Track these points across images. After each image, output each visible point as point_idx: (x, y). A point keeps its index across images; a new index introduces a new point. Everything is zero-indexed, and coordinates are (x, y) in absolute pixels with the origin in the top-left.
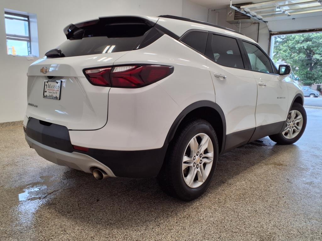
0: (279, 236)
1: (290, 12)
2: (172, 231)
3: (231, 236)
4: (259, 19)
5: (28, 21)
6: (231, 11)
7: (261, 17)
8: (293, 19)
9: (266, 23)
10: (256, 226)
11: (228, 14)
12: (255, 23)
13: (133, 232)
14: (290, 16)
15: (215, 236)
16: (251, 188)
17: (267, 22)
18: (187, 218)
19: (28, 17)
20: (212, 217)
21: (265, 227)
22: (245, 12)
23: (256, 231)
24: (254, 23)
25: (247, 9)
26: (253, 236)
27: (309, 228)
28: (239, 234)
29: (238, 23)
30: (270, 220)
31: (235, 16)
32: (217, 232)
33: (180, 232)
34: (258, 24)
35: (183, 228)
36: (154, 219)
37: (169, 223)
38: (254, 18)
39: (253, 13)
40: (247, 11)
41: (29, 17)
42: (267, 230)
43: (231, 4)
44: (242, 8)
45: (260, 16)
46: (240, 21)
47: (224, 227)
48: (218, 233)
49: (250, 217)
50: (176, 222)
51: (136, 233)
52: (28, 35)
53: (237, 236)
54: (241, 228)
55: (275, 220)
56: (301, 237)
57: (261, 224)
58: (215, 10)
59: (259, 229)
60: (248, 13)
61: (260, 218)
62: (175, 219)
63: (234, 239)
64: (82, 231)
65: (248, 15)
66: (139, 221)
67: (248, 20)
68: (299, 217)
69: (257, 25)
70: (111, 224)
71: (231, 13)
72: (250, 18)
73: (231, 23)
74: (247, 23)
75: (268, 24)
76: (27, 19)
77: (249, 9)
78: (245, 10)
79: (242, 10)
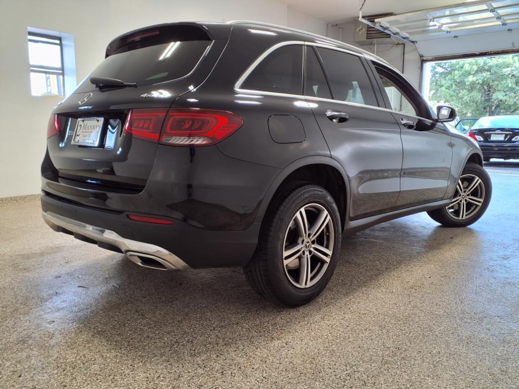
1: (449, 27)
4: (404, 38)
5: (61, 45)
6: (361, 27)
7: (407, 35)
8: (455, 37)
9: (415, 43)
11: (358, 30)
14: (450, 32)
22: (381, 28)
24: (396, 44)
25: (385, 23)
29: (372, 44)
31: (368, 34)
34: (403, 45)
38: (395, 36)
39: (394, 29)
40: (385, 27)
41: (62, 39)
43: (361, 17)
44: (378, 22)
46: (375, 40)
52: (59, 66)
55: (417, 301)
58: (336, 25)
61: (397, 299)
65: (387, 31)
67: (387, 40)
68: (448, 297)
69: (401, 47)
72: (390, 37)
73: (361, 44)
74: (386, 44)
76: (58, 42)
77: (388, 22)
78: (381, 24)
79: (377, 24)
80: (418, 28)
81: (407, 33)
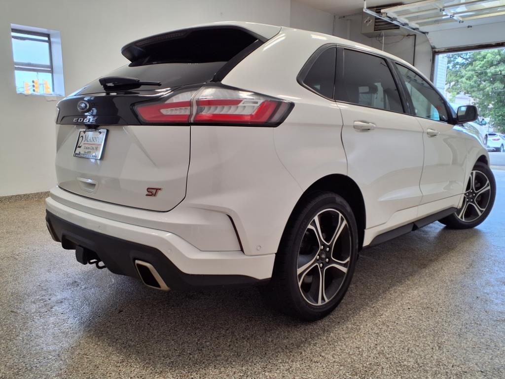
0: (383, 368)
1: (462, 17)
2: (218, 358)
3: (308, 367)
4: (414, 29)
5: (49, 42)
6: (368, 18)
7: (417, 26)
8: (468, 27)
9: (426, 34)
10: (351, 353)
11: (365, 22)
12: (409, 35)
13: (160, 359)
14: (463, 22)
15: (282, 367)
16: (362, 294)
17: (428, 33)
18: (248, 339)
19: (48, 36)
20: (287, 338)
21: (364, 355)
22: (388, 19)
23: (349, 360)
24: (407, 36)
25: (392, 14)
26: (342, 367)
27: (436, 358)
28: (321, 365)
29: (380, 36)
30: (376, 345)
31: (375, 25)
32: (287, 360)
33: (230, 360)
34: (414, 36)
35: (236, 354)
36: (196, 339)
37: (218, 346)
38: (404, 27)
39: (402, 19)
40: (392, 17)
41: (51, 36)
42: (367, 359)
43: (365, 7)
44: (384, 13)
45: (413, 24)
46: (383, 32)
47: (301, 353)
48: (288, 363)
49: (347, 340)
50: (228, 344)
51: (163, 360)
52: (48, 63)
53: (317, 368)
54: (326, 356)
55: (385, 343)
56: (418, 370)
57: (360, 350)
58: (344, 17)
59: (354, 358)
60: (395, 19)
61: (362, 340)
62: (229, 341)
63: (310, 371)
64: (85, 356)
65: (395, 22)
66: (173, 342)
67: (396, 31)
68: (425, 339)
69: (412, 38)
70: (129, 346)
71: (370, 21)
72: (399, 28)
73: (369, 36)
74: (395, 36)
75: (428, 36)
76: (46, 39)
77: (395, 12)
78: (388, 15)
79: (383, 15)
80: (428, 18)
81: (417, 23)
